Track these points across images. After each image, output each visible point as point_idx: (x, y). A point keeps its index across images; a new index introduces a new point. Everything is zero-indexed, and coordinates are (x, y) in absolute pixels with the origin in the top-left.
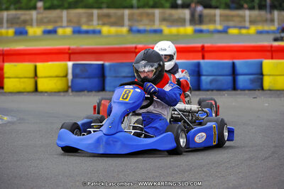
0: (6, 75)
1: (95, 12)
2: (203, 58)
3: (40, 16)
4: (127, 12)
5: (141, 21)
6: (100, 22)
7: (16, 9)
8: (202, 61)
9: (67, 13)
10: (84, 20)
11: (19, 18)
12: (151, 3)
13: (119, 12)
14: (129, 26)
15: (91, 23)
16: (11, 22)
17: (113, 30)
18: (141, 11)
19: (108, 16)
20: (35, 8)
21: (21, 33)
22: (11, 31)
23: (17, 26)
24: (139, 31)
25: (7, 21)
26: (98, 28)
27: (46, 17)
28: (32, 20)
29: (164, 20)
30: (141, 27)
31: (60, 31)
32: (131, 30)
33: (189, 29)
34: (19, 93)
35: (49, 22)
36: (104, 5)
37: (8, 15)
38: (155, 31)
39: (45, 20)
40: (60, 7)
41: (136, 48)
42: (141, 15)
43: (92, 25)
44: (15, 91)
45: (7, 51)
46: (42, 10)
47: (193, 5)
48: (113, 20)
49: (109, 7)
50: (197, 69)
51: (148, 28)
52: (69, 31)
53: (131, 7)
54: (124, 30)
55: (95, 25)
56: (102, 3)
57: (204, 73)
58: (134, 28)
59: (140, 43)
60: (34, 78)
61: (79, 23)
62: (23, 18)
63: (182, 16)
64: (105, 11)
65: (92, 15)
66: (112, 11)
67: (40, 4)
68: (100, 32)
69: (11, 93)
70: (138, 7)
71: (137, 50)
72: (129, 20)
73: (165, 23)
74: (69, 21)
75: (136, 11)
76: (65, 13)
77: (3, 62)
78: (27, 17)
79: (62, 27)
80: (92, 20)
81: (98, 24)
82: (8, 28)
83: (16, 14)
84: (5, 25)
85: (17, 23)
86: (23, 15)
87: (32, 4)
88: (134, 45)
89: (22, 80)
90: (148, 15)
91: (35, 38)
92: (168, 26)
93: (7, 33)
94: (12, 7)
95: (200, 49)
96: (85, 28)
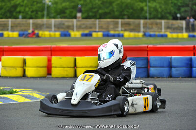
0: (53, 65)
1: (120, 21)
2: (194, 55)
3: (79, 23)
4: (142, 22)
5: (152, 28)
6: (123, 29)
7: (61, 18)
8: (193, 57)
9: (99, 21)
10: (111, 26)
11: (63, 24)
12: (159, 16)
13: (137, 21)
14: (143, 32)
15: (117, 29)
16: (58, 27)
17: (132, 34)
18: (152, 21)
19: (129, 24)
20: (75, 17)
21: (65, 35)
22: (58, 34)
23: (62, 30)
24: (151, 36)
25: (55, 26)
26: (122, 33)
27: (84, 24)
28: (73, 26)
29: (168, 28)
30: (152, 33)
31: (94, 34)
32: (144, 35)
33: (185, 35)
34: (63, 78)
35: (86, 28)
36: (126, 17)
37: (55, 21)
38: (162, 36)
39: (83, 26)
40: (94, 17)
41: (148, 47)
42: (152, 24)
43: (118, 31)
44: (60, 77)
45: (54, 48)
46: (81, 19)
47: (188, 18)
48: (132, 27)
49: (129, 18)
50: (189, 63)
51: (157, 33)
52: (100, 34)
53: (145, 18)
54: (140, 34)
55: (119, 30)
56: (125, 15)
57: (194, 66)
58: (147, 33)
59: (151, 44)
60: (74, 67)
61: (108, 29)
62: (66, 24)
63: (180, 25)
64: (127, 21)
65: (117, 23)
66: (131, 21)
67: (79, 15)
68: (123, 35)
69: (57, 78)
70: (150, 19)
71: (148, 49)
72: (143, 27)
73: (168, 30)
74: (101, 27)
75: (149, 21)
76: (97, 21)
77: (52, 56)
78: (70, 24)
79: (95, 31)
80: (117, 27)
81: (122, 30)
82: (55, 31)
83: (61, 21)
84: (53, 29)
85: (62, 28)
86: (66, 22)
87: (73, 14)
88: (146, 45)
89: (66, 69)
90: (157, 24)
91: (76, 39)
92: (171, 33)
93: (55, 34)
94: (59, 16)
95: (192, 49)
96: (112, 32)
